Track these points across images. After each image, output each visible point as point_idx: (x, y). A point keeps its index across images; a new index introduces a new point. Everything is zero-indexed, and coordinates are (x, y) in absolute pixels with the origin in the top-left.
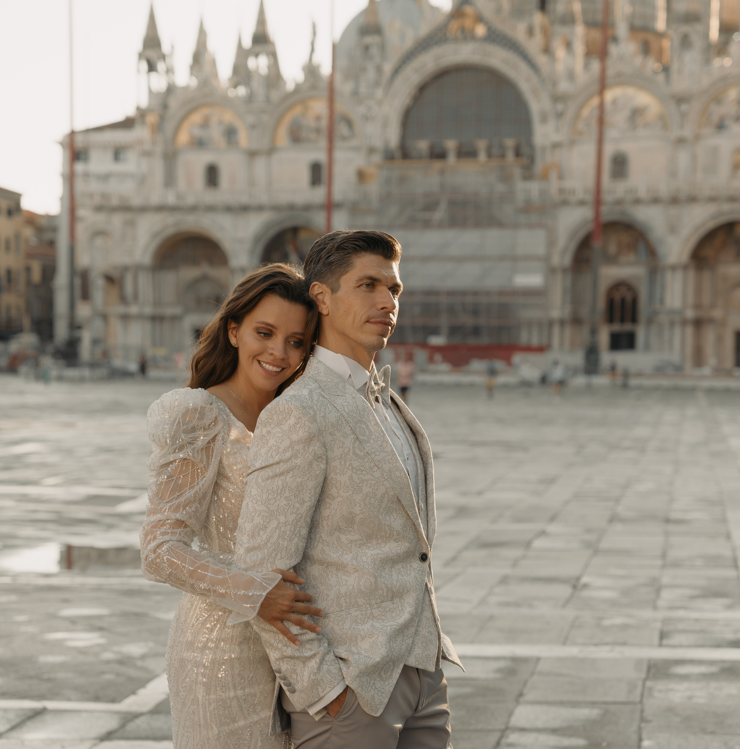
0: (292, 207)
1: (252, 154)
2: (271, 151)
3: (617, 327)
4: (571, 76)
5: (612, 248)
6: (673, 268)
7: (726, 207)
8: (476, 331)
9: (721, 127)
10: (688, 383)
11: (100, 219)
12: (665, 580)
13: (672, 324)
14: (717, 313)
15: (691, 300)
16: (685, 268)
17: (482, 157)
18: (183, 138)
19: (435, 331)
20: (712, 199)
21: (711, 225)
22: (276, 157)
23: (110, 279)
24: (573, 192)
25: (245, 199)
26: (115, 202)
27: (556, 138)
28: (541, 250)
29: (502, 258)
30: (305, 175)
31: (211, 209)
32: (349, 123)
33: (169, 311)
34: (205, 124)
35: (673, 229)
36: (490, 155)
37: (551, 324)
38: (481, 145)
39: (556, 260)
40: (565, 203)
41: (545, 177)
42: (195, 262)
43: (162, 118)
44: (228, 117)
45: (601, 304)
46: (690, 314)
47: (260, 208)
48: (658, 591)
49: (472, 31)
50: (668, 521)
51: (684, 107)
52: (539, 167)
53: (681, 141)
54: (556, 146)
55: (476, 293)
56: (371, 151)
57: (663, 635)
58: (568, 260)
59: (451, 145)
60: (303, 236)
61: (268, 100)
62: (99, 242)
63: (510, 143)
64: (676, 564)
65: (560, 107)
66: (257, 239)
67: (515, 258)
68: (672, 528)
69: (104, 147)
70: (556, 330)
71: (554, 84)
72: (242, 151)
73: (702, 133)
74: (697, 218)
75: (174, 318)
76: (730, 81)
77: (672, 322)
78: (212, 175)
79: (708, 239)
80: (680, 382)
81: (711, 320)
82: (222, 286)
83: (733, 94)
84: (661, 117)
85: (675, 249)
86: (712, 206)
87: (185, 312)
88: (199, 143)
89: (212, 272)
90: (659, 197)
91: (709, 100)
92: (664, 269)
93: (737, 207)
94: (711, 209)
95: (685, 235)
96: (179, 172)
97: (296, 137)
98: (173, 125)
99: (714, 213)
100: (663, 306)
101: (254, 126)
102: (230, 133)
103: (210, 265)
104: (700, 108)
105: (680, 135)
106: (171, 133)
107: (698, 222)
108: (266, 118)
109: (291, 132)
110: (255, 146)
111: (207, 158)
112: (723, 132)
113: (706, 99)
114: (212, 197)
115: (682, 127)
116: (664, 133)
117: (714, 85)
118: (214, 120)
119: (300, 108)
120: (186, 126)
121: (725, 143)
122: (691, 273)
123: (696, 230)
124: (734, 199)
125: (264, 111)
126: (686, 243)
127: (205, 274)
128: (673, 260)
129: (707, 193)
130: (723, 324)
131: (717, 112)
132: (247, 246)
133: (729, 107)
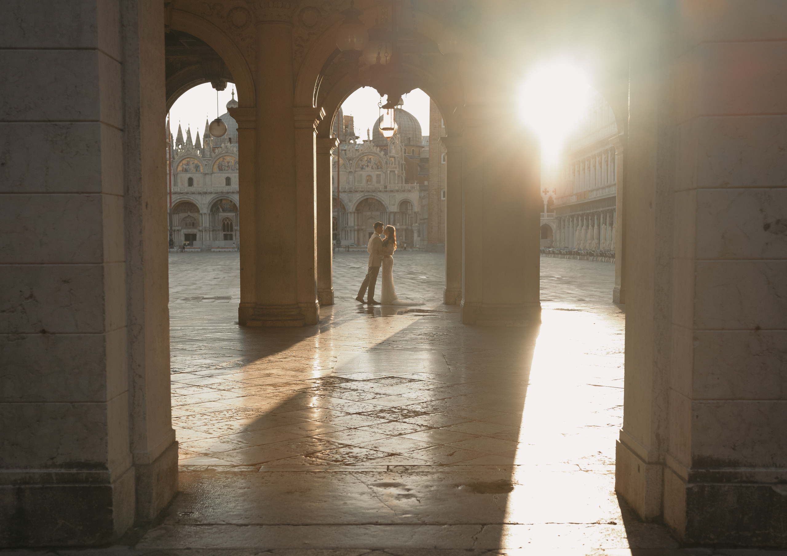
0: (222, 193)
1: (205, 174)
6: (350, 213)
7: (366, 194)
9: (362, 168)
10: (362, 250)
14: (363, 227)
15: (356, 223)
16: (354, 213)
18: (180, 168)
20: (363, 191)
21: (362, 199)
22: (213, 175)
25: (205, 190)
30: (224, 182)
31: (193, 193)
34: (188, 164)
35: (350, 201)
42: (186, 211)
44: (196, 162)
46: (356, 227)
47: (210, 193)
51: (351, 162)
53: (350, 172)
60: (223, 202)
66: (209, 204)
72: (201, 173)
73: (356, 170)
74: (357, 197)
75: (178, 230)
76: (365, 154)
77: (351, 230)
78: (191, 181)
79: (361, 203)
80: (360, 250)
81: (362, 229)
82: (195, 219)
83: (366, 158)
84: (344, 164)
85: (351, 207)
86: (362, 193)
87: (182, 229)
88: (186, 171)
89: (191, 214)
90: (345, 190)
91: (359, 160)
92: (348, 213)
93: (370, 194)
94: (362, 194)
95: (354, 202)
96: (179, 181)
97: (221, 169)
98: (177, 164)
99: (363, 196)
100: (348, 225)
101: (206, 165)
102: (197, 167)
103: (191, 212)
104: (356, 162)
105: (350, 170)
106: (176, 167)
107: (358, 198)
108: (210, 162)
109: (219, 167)
110: (206, 172)
111: (189, 175)
112: (363, 170)
113: (357, 160)
114: (192, 189)
115: (350, 168)
116: (345, 170)
117: (360, 155)
118: (191, 163)
119: (222, 159)
120: (181, 164)
121: (364, 173)
122: (356, 214)
123: (357, 201)
124: (369, 191)
125: (209, 160)
126: (354, 205)
127: (189, 216)
128: (350, 210)
129: (360, 189)
130: (365, 231)
131: (361, 163)
132: (207, 206)
133: (364, 162)
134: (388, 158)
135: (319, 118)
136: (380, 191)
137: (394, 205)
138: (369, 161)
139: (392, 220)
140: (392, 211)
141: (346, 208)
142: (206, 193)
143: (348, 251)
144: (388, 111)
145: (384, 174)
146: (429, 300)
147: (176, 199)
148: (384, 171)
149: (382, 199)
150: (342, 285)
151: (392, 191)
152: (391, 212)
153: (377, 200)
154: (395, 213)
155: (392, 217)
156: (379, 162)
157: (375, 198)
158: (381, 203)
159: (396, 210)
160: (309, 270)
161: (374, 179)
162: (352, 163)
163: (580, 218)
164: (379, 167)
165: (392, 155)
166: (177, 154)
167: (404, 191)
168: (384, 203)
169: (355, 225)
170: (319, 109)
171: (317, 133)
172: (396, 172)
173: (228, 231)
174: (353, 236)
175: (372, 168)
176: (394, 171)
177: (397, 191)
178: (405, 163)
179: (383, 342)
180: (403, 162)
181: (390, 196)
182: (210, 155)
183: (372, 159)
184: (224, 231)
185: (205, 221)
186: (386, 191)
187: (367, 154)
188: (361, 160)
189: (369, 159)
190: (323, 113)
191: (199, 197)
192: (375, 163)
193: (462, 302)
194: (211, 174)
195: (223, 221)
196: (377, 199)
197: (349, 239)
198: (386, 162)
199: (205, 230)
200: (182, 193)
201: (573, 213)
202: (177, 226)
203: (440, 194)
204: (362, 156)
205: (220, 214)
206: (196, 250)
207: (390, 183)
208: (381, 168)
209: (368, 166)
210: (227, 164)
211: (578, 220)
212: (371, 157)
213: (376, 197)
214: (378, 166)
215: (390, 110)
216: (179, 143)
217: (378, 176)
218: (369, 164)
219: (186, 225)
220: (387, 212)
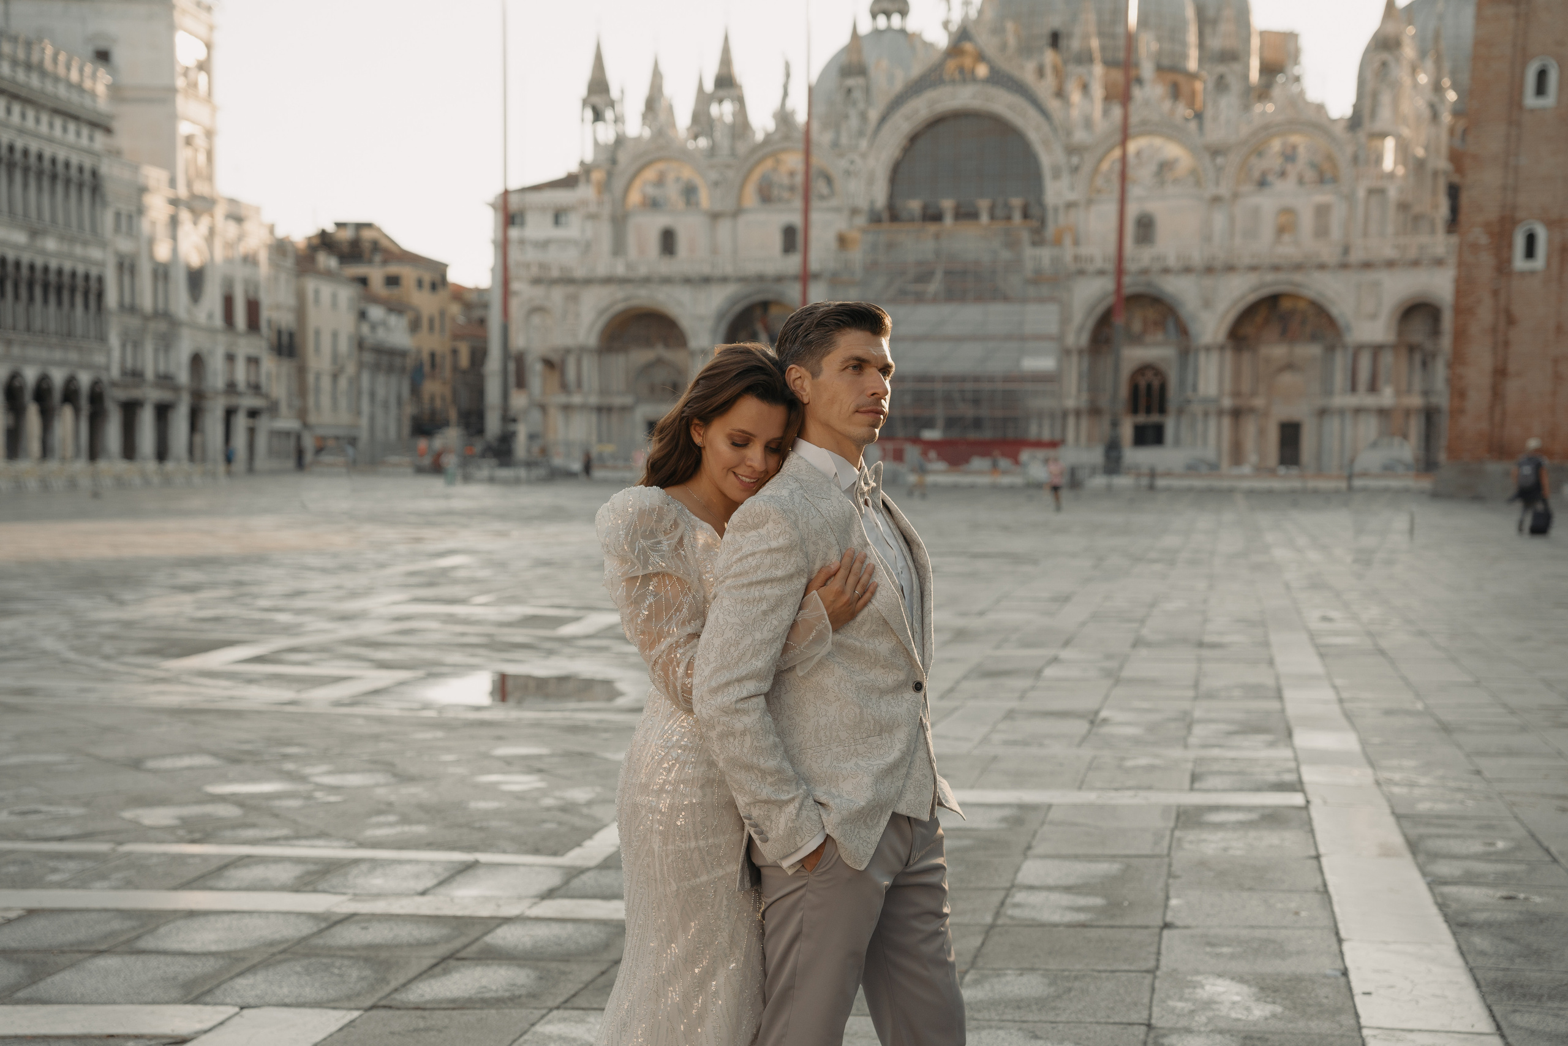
0: (761, 278)
1: (715, 216)
2: (737, 212)
3: (1142, 419)
4: (1088, 123)
5: (1137, 326)
6: (1208, 349)
7: (1269, 277)
8: (977, 423)
9: (1263, 183)
10: (1225, 484)
11: (538, 292)
12: (1198, 714)
13: (1206, 414)
14: (1259, 402)
15: (1228, 386)
16: (1222, 348)
17: (984, 218)
18: (635, 197)
19: (929, 424)
20: (1253, 268)
21: (1252, 298)
22: (742, 220)
23: (549, 363)
24: (1091, 260)
25: (706, 270)
26: (555, 273)
27: (1071, 196)
28: (1053, 328)
29: (1008, 338)
30: (776, 241)
31: (667, 280)
32: (829, 180)
33: (618, 401)
34: (660, 182)
35: (1207, 304)
36: (992, 217)
37: (1065, 414)
38: (984, 204)
39: (1071, 340)
40: (1081, 273)
41: (1058, 242)
42: (648, 343)
43: (610, 175)
44: (687, 173)
45: (1124, 391)
46: (1227, 403)
47: (724, 280)
48: (1189, 727)
49: (973, 71)
50: (1201, 645)
51: (1220, 160)
52: (1050, 230)
53: (1216, 200)
54: (1070, 205)
55: (977, 379)
56: (854, 211)
57: (1194, 778)
58: (1084, 339)
59: (947, 205)
60: (774, 311)
61: (733, 153)
62: (536, 320)
63: (1017, 202)
64: (1211, 695)
65: (1075, 160)
66: (720, 316)
67: (1023, 338)
68: (1206, 653)
69: (543, 209)
70: (1071, 421)
71: (1069, 133)
72: (703, 213)
73: (1241, 190)
74: (1236, 290)
75: (624, 409)
76: (1274, 130)
78: (668, 241)
79: (1248, 314)
80: (1216, 483)
81: (1252, 410)
82: (679, 372)
83: (1276, 145)
84: (1193, 172)
85: (1210, 327)
86: (1255, 276)
87: (637, 402)
88: (653, 204)
90: (1189, 266)
91: (1249, 154)
92: (1197, 351)
93: (1282, 276)
94: (1252, 279)
95: (1224, 309)
96: (631, 240)
97: (766, 196)
98: (626, 182)
99: (1257, 284)
100: (1196, 393)
101: (716, 182)
102: (689, 192)
103: (667, 345)
104: (1238, 162)
106: (621, 193)
108: (731, 174)
109: (759, 190)
110: (718, 207)
111: (662, 221)
112: (1265, 190)
113: (1245, 151)
114: (665, 267)
115: (1217, 183)
117: (1254, 134)
118: (671, 177)
119: (769, 164)
120: (638, 183)
121: (1268, 203)
122: (1229, 355)
123: (1234, 304)
124: (1276, 268)
125: (728, 166)
126: (1223, 319)
127: (658, 359)
128: (1208, 340)
129: (1247, 261)
130: (1266, 414)
131: (1259, 165)
132: (709, 323)
133: (1272, 160)
134: (1363, 141)
136: (1322, 267)
137: (1374, 317)
138: (1289, 156)
139: (1364, 376)
140: (1367, 339)
141: (1192, 329)
142: (707, 280)
147: (610, 301)
149: (1330, 295)
151: (1367, 265)
152: (1361, 346)
153: (1309, 301)
154: (1377, 350)
155: (1365, 363)
156: (1330, 158)
157: (1304, 293)
158: (1326, 314)
159: (1381, 339)
161: (1307, 221)
162: (1222, 167)
164: (1327, 178)
165: (1379, 125)
167: (1415, 263)
168: (1335, 311)
169: (1222, 393)
172: (1392, 193)
174: (1213, 433)
175: (1301, 181)
177: (1390, 264)
181: (1359, 284)
182: (733, 148)
183: (1299, 147)
186: (1348, 266)
187: (1284, 128)
188: (1260, 154)
189: (1288, 149)
191: (686, 295)
192: (1311, 163)
194: (736, 214)
196: (1313, 296)
198: (1355, 156)
200: (629, 280)
202: (619, 394)
207: (1364, 236)
208: (1335, 180)
209: (1283, 174)
210: (786, 181)
212: (1295, 139)
213: (1308, 288)
214: (1326, 173)
217: (1322, 212)
218: (1288, 167)
219: (652, 389)
220: (1345, 347)
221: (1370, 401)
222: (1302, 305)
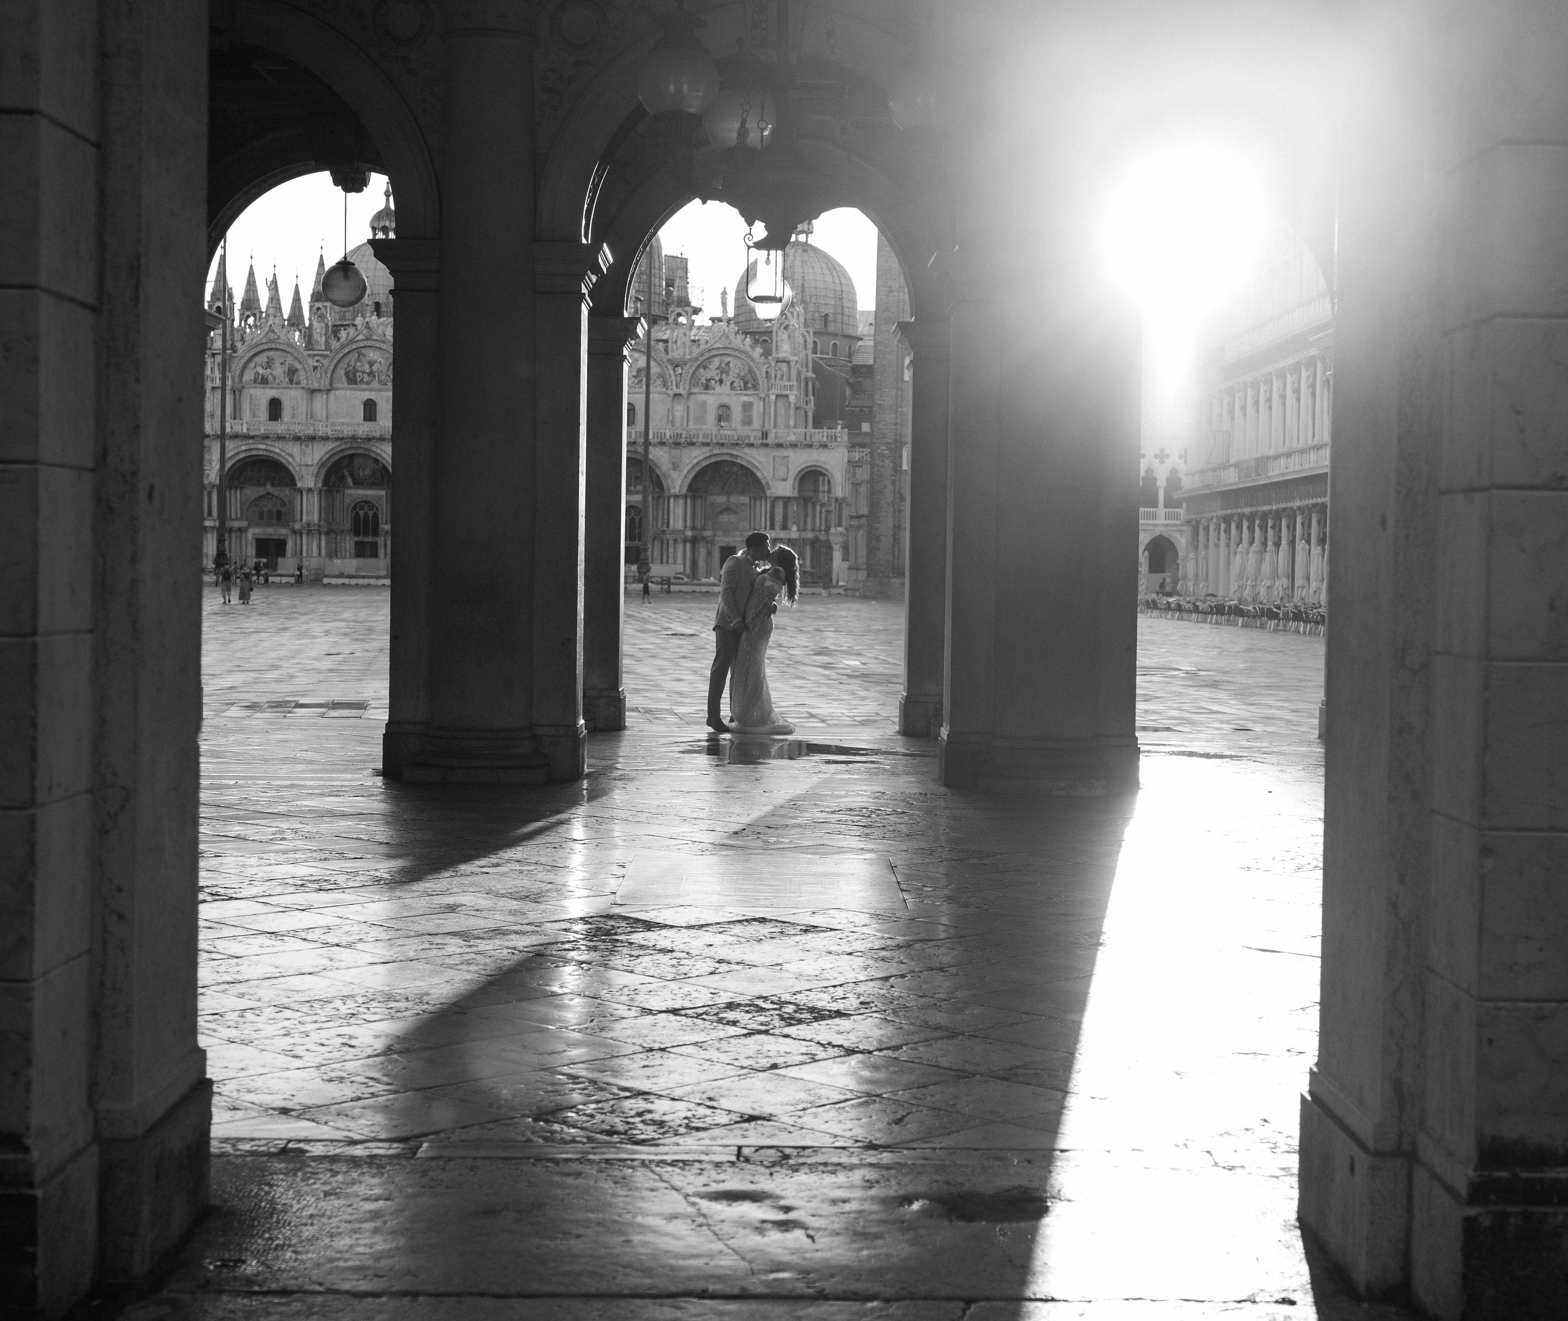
0: (354, 438)
1: (313, 391)
2: (330, 389)
6: (676, 496)
7: (715, 452)
9: (707, 387)
10: (704, 589)
14: (708, 533)
15: (688, 523)
16: (685, 497)
18: (249, 375)
20: (708, 444)
21: (704, 464)
22: (332, 394)
25: (311, 432)
30: (360, 411)
31: (281, 438)
34: (269, 365)
35: (675, 467)
42: (260, 483)
44: (290, 360)
46: (689, 533)
47: (326, 439)
51: (679, 370)
53: (677, 396)
60: (357, 462)
61: (328, 347)
66: (321, 465)
72: (303, 388)
73: (693, 390)
74: (693, 458)
75: (240, 529)
76: (714, 353)
77: (675, 540)
78: (275, 409)
79: (702, 472)
80: (697, 589)
81: (704, 538)
82: (283, 504)
83: (716, 362)
84: (661, 376)
85: (677, 482)
86: (706, 449)
87: (249, 526)
88: (264, 381)
89: (275, 491)
90: (664, 440)
91: (698, 367)
92: (668, 497)
93: (725, 451)
94: (704, 452)
95: (686, 471)
96: (246, 405)
97: (352, 379)
98: (241, 365)
99: (708, 455)
100: (668, 527)
101: (315, 368)
102: (292, 372)
103: (273, 485)
104: (691, 372)
105: (678, 391)
106: (238, 372)
107: (695, 461)
108: (326, 362)
109: (347, 374)
110: (316, 386)
111: (271, 393)
112: (709, 391)
113: (696, 365)
114: (278, 428)
115: (678, 385)
116: (664, 389)
117: (702, 355)
118: (278, 362)
119: (355, 355)
120: (252, 365)
121: (712, 400)
122: (689, 501)
123: (693, 468)
124: (722, 445)
125: (324, 356)
126: (686, 477)
127: (268, 493)
128: (676, 490)
129: (701, 439)
130: (713, 542)
131: (704, 374)
132: (314, 470)
133: (712, 373)
134: (773, 363)
135: (596, 269)
136: (751, 445)
137: (785, 480)
138: (725, 370)
139: (779, 518)
140: (780, 493)
141: (665, 484)
142: (312, 438)
143: (668, 591)
144: (769, 255)
145: (762, 403)
146: (864, 721)
147: (236, 451)
148: (763, 396)
149: (757, 464)
150: (650, 678)
151: (780, 446)
152: (777, 498)
153: (742, 465)
154: (786, 500)
155: (779, 509)
156: (751, 372)
157: (738, 461)
158: (754, 475)
159: (788, 494)
160: (563, 644)
161: (737, 413)
162: (681, 374)
163: (1245, 524)
164: (750, 385)
165: (781, 355)
166: (243, 340)
167: (810, 446)
168: (759, 474)
169: (685, 527)
170: (596, 248)
171: (591, 305)
172: (792, 398)
173: (366, 534)
174: (680, 554)
175: (732, 388)
176: (787, 396)
177: (794, 446)
178: (814, 376)
179: (744, 829)
180: (810, 374)
181: (774, 457)
182: (327, 343)
183: (731, 365)
184: (357, 534)
185: (310, 509)
186: (766, 445)
187: (721, 352)
188: (705, 367)
189: (723, 365)
190: (606, 256)
191: (294, 449)
192: (738, 375)
193: (944, 733)
194: (328, 391)
195: (355, 508)
196: (744, 463)
197: (671, 561)
198: (767, 372)
199: (309, 532)
200: (252, 437)
201: (1229, 512)
202: (237, 519)
203: (901, 457)
204: (707, 355)
205: (348, 492)
206: (284, 580)
207: (775, 427)
208: (754, 387)
209: (721, 381)
210: (367, 368)
211: (1239, 527)
212: (730, 359)
213: (742, 458)
214: (749, 382)
215: (772, 252)
216: (248, 313)
217: (747, 407)
218: (724, 376)
219: (261, 517)
220: (766, 498)
221: (783, 534)
222: (735, 469)
